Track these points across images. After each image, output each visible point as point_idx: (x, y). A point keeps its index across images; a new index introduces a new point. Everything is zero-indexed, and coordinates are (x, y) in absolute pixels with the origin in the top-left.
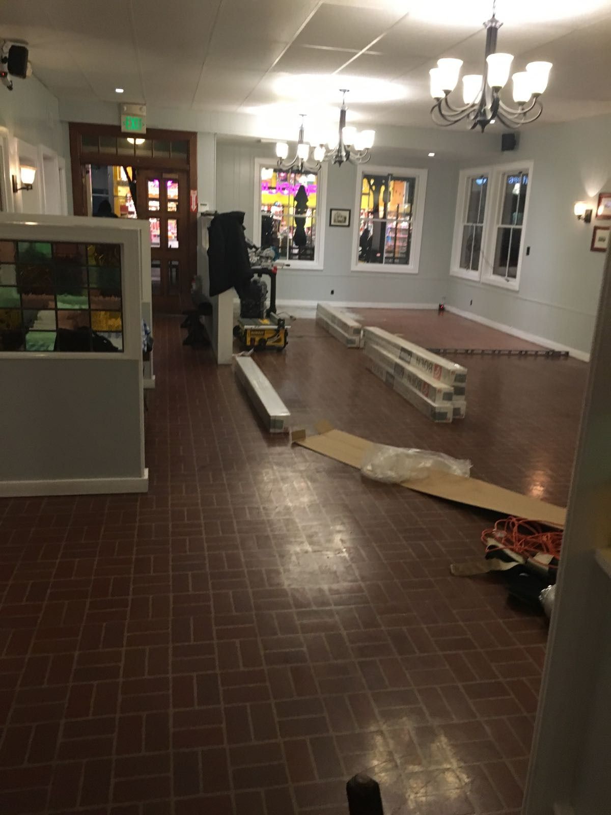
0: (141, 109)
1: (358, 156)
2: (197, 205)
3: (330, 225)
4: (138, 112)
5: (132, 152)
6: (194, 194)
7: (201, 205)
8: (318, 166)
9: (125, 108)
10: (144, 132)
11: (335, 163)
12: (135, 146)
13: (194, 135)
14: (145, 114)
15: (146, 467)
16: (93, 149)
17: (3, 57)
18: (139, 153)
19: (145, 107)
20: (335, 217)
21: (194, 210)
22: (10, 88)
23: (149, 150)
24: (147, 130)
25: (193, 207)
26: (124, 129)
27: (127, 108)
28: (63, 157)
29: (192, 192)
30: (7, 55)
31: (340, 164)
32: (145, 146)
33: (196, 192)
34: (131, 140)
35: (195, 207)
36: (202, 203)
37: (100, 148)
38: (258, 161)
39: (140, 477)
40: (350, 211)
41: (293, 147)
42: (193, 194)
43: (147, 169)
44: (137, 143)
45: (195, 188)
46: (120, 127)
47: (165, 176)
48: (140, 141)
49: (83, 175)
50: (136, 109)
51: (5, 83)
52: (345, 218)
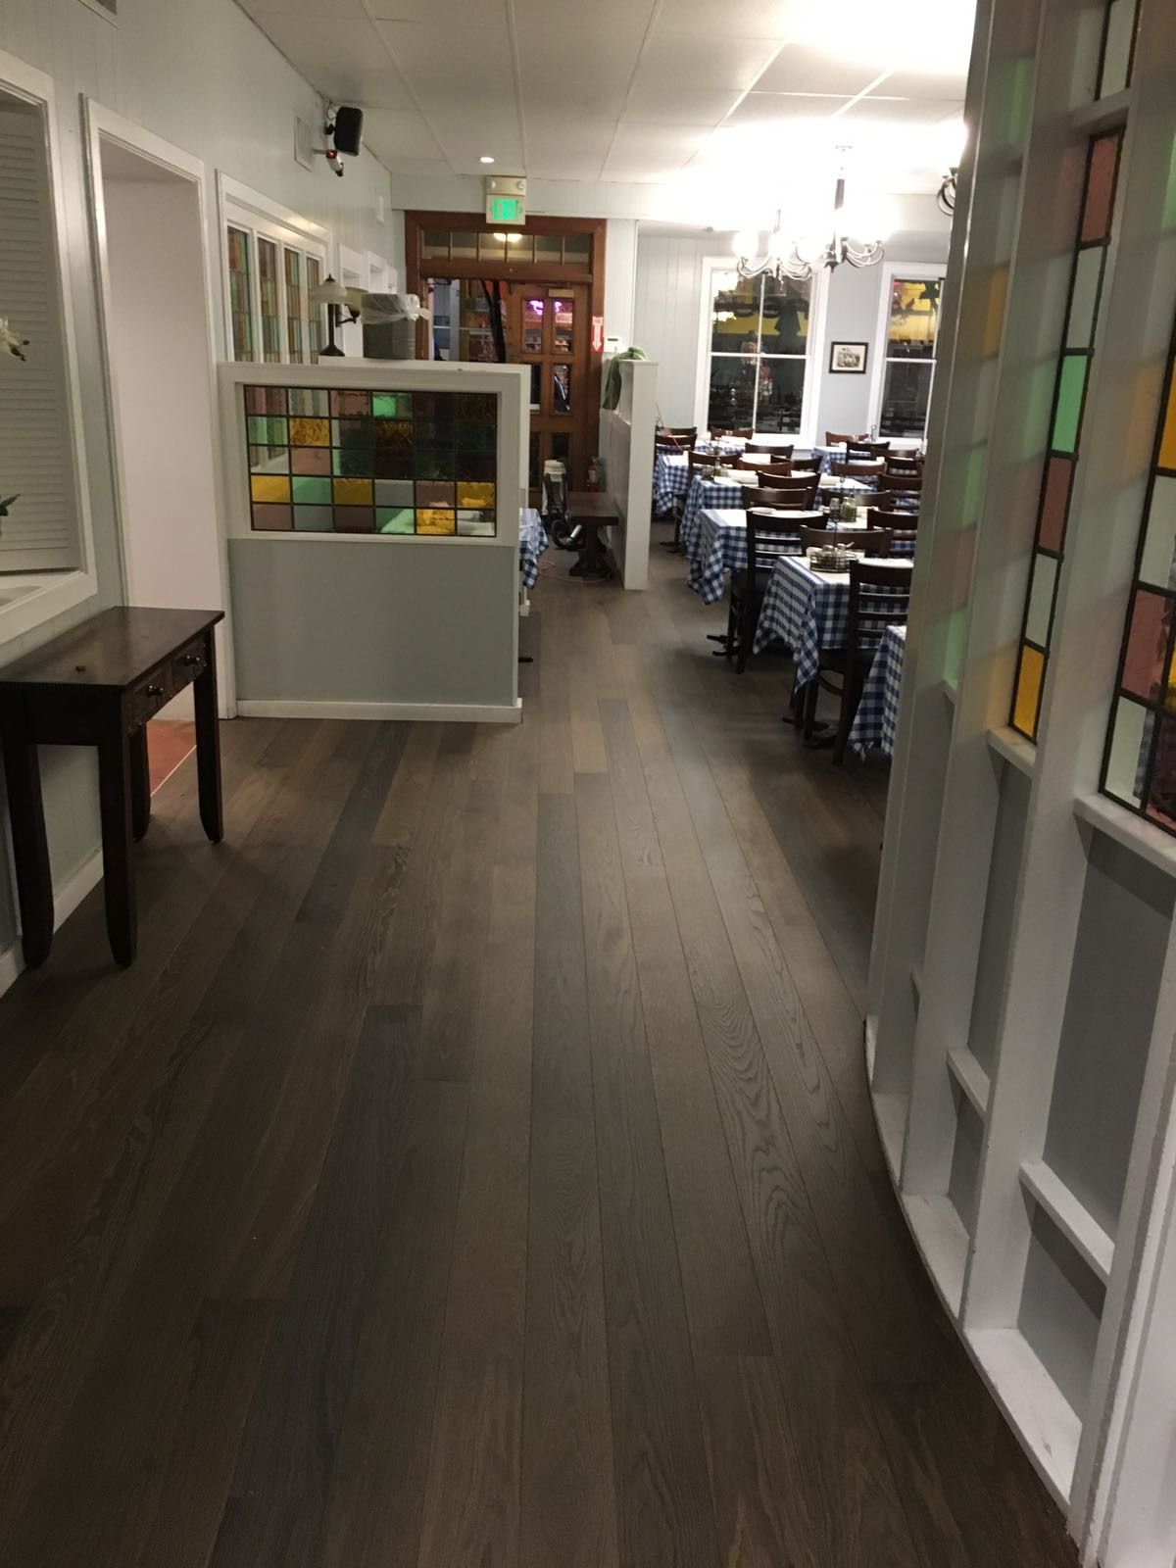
0: (518, 184)
1: (866, 254)
2: (602, 340)
3: (832, 371)
4: (515, 191)
5: (500, 254)
6: (598, 322)
7: (610, 340)
8: (806, 270)
9: (494, 185)
10: (522, 222)
11: (826, 266)
12: (506, 246)
13: (601, 223)
14: (524, 193)
15: (519, 696)
16: (442, 251)
17: (328, 125)
18: (512, 255)
19: (524, 181)
20: (839, 358)
21: (597, 349)
22: (340, 173)
23: (529, 249)
24: (528, 218)
25: (596, 344)
26: (490, 220)
27: (497, 184)
28: (396, 268)
29: (594, 318)
30: (334, 123)
31: (833, 268)
32: (524, 247)
33: (601, 318)
34: (500, 237)
35: (599, 344)
36: (611, 337)
37: (452, 250)
38: (709, 262)
39: (512, 705)
40: (866, 345)
41: (763, 239)
42: (596, 322)
43: (523, 283)
44: (509, 240)
45: (600, 313)
46: (483, 216)
47: (553, 293)
48: (515, 238)
49: (424, 296)
50: (510, 186)
51: (333, 166)
52: (858, 358)
